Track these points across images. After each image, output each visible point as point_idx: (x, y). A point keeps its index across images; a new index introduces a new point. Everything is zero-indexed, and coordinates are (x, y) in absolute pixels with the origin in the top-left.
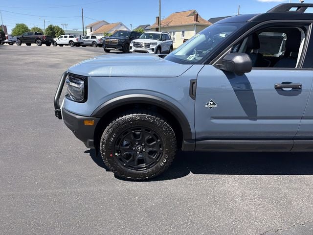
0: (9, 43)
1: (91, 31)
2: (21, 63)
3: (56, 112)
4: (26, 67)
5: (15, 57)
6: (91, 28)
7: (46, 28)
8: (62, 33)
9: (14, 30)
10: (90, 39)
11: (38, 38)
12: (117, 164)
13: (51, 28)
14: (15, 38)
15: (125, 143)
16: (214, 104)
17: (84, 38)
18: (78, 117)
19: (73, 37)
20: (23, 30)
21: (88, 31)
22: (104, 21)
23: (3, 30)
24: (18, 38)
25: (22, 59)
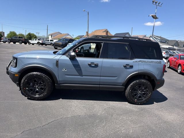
0: (3, 42)
1: (52, 37)
2: (6, 53)
3: (7, 72)
4: (7, 55)
5: (4, 50)
6: (52, 36)
7: (26, 34)
8: (36, 37)
9: (8, 35)
10: (49, 41)
11: (20, 40)
12: (27, 92)
13: (30, 34)
14: (7, 39)
15: (31, 84)
16: (66, 70)
17: (46, 41)
18: (13, 73)
19: (40, 40)
20: (14, 35)
21: (50, 37)
22: (59, 32)
23: (2, 35)
24: (9, 40)
25: (6, 51)
